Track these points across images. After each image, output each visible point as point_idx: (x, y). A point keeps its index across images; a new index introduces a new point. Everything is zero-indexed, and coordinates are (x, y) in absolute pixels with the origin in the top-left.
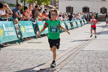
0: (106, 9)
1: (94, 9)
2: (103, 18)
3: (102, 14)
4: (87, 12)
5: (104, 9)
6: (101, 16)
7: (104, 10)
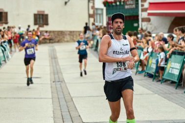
0: (47, 15)
1: (18, 15)
3: (37, 26)
4: (2, 23)
5: (43, 15)
7: (43, 18)
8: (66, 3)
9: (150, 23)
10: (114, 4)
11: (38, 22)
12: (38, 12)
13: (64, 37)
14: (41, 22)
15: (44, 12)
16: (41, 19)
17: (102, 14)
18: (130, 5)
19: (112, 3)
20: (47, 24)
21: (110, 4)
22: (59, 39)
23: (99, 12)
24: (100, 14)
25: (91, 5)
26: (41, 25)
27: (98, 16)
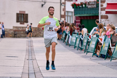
0: (27, 15)
1: (4, 14)
2: (21, 31)
3: (19, 23)
5: (24, 14)
6: (16, 27)
7: (23, 17)
8: (42, 5)
9: (108, 19)
10: (80, 6)
11: (20, 20)
12: (20, 11)
13: (40, 33)
14: (22, 20)
15: (25, 12)
16: (22, 17)
17: (72, 16)
18: (92, 5)
19: (79, 5)
20: (27, 22)
21: (77, 6)
22: (36, 34)
23: (70, 14)
24: (70, 16)
25: (63, 7)
26: (22, 22)
27: (69, 18)
